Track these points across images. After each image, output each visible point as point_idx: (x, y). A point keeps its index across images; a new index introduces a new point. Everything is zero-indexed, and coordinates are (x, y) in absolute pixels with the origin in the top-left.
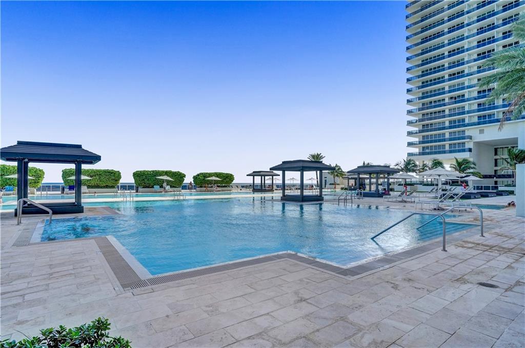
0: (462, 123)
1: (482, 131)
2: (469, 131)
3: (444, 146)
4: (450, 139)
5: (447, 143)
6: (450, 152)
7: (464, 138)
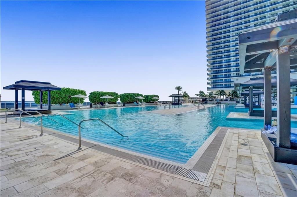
0: (230, 76)
1: (237, 80)
2: (233, 79)
3: (222, 85)
4: (225, 82)
5: (224, 84)
6: (225, 87)
7: (231, 82)
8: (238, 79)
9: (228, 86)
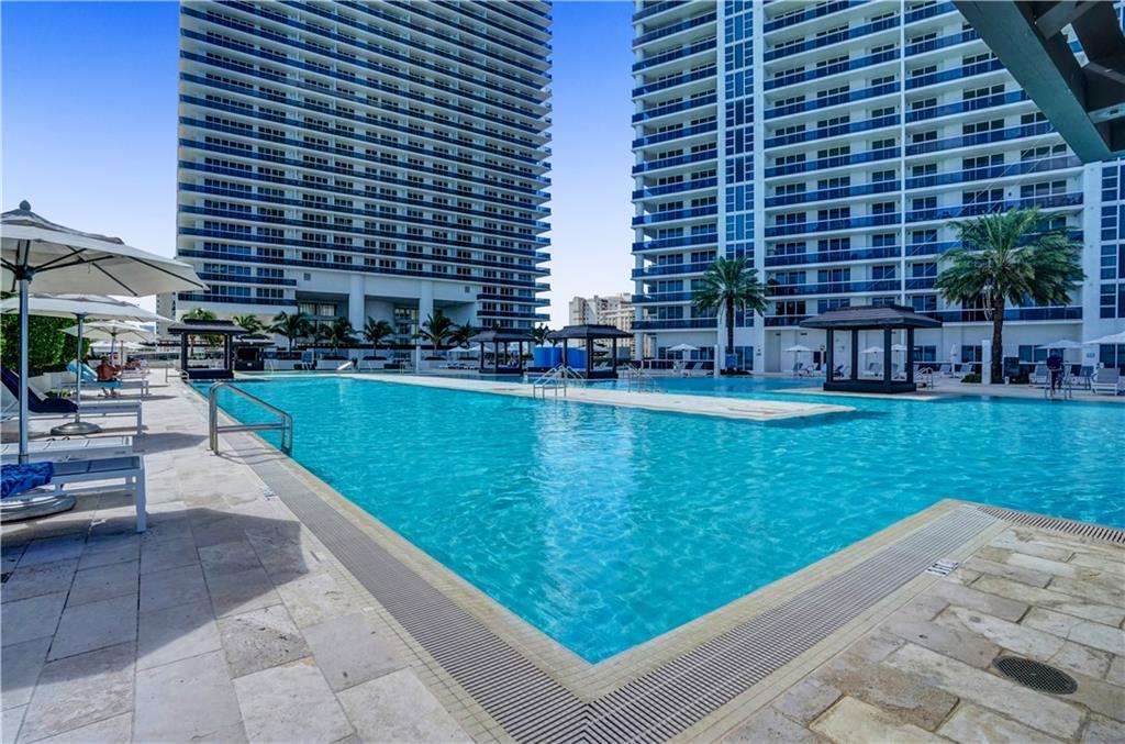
0: (279, 258)
2: (291, 272)
3: (248, 289)
5: (253, 286)
6: (259, 302)
7: (281, 282)
8: (309, 275)
9: (270, 298)
